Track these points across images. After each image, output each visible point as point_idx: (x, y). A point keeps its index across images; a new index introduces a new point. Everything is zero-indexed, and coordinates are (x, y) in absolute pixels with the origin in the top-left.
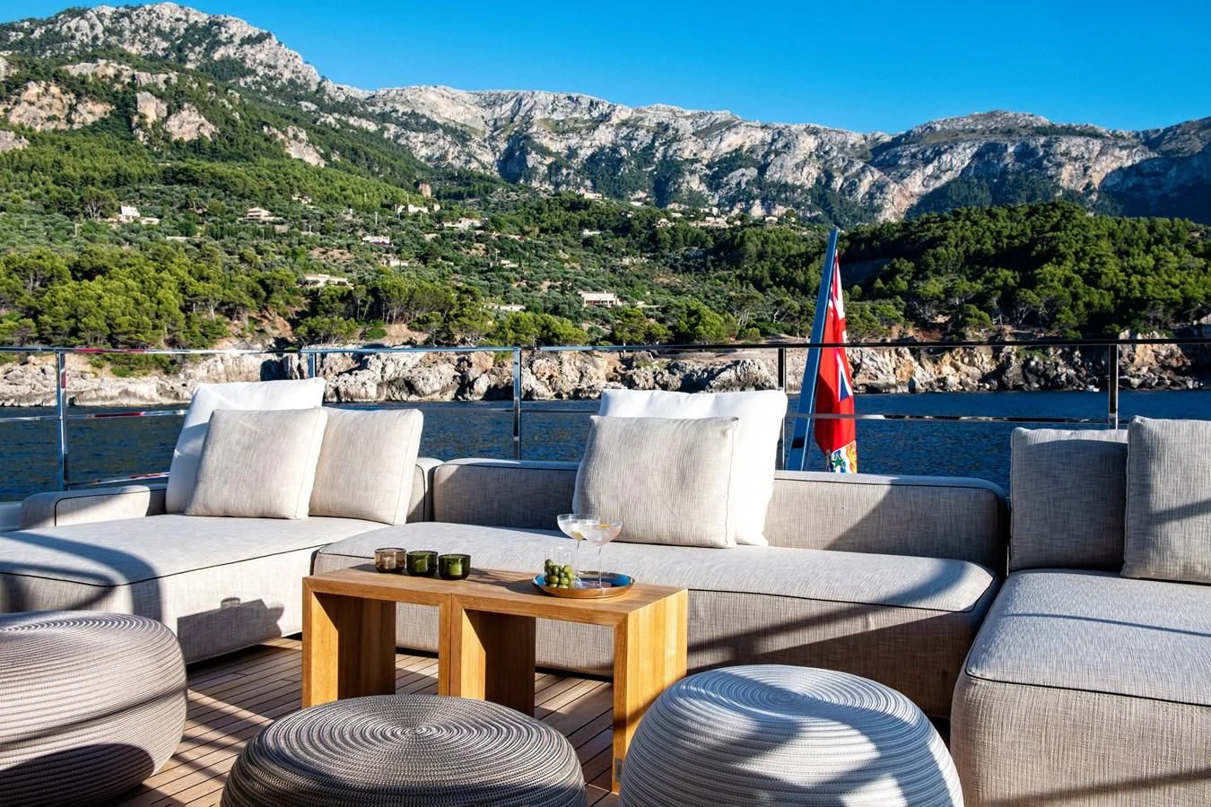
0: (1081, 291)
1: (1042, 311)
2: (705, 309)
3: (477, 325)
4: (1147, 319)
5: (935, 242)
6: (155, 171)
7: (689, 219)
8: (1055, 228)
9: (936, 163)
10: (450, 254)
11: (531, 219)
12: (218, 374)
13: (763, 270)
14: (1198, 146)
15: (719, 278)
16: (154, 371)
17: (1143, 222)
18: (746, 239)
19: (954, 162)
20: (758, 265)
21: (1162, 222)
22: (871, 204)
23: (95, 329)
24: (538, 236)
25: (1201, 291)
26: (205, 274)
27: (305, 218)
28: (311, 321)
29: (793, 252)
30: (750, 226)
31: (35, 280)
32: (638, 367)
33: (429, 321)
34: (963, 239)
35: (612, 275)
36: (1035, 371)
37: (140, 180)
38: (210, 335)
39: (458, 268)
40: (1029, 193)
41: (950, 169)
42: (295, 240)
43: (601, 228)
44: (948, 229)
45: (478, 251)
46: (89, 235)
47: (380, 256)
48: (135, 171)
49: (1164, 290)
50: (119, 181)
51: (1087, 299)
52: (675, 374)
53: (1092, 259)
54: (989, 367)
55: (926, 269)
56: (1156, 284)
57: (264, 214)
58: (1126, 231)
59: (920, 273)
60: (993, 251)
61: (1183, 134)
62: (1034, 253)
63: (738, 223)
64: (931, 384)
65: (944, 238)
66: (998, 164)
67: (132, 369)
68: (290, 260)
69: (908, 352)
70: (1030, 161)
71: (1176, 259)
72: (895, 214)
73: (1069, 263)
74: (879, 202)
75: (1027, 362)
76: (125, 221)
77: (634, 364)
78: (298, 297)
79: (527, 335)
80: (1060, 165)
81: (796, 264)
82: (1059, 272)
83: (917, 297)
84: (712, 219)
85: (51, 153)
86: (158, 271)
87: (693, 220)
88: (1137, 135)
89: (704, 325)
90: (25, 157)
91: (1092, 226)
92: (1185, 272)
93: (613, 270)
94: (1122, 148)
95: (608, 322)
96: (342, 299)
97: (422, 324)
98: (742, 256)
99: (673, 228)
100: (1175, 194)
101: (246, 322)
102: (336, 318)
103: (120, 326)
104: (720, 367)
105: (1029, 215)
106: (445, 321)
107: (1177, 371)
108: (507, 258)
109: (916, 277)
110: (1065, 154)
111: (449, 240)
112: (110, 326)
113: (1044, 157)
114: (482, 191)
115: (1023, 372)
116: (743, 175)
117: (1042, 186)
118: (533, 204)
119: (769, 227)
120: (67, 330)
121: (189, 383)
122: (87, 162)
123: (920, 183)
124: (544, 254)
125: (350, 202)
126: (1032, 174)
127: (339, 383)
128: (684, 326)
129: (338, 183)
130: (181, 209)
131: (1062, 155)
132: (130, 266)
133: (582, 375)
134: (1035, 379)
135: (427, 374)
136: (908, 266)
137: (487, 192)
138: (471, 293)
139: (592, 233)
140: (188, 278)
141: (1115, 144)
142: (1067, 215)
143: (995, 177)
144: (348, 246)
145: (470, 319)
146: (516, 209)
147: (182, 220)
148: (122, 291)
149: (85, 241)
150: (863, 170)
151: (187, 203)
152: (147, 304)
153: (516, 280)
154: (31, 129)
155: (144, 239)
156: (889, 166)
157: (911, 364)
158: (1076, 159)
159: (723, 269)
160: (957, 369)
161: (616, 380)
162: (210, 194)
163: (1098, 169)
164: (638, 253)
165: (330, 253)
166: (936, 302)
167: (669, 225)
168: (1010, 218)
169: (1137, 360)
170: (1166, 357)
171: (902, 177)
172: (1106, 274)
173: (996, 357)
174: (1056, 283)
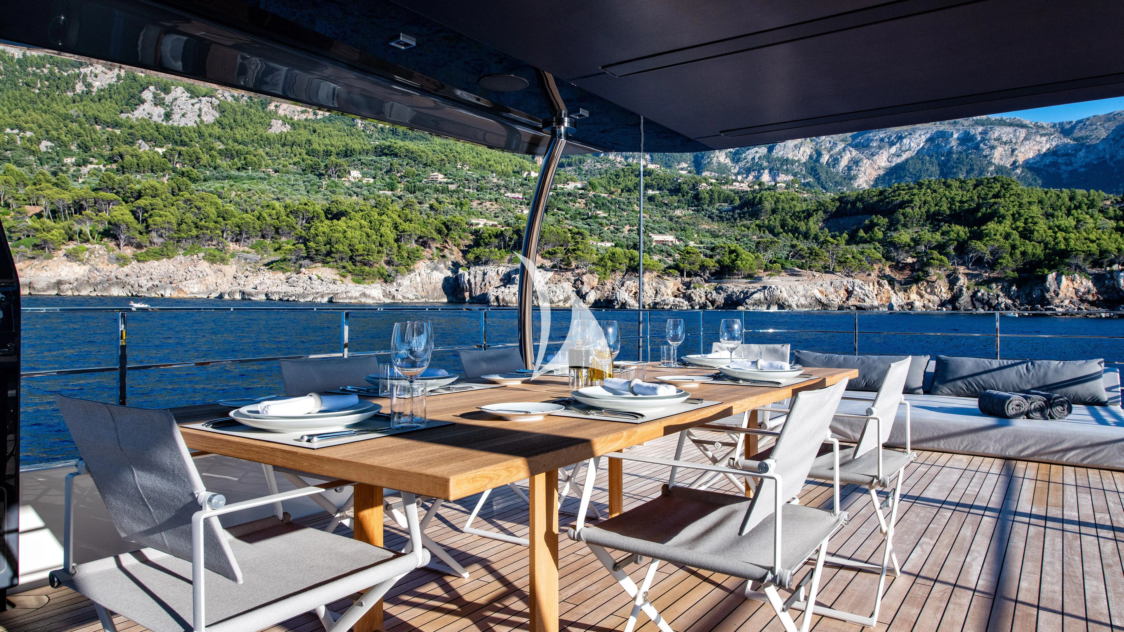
0: (1018, 243)
1: (988, 257)
2: (740, 250)
3: (588, 256)
4: (1069, 265)
5: (903, 205)
6: (370, 147)
7: (721, 184)
8: (996, 196)
9: (898, 145)
10: (562, 206)
11: (612, 182)
12: (417, 284)
13: (775, 221)
14: (1103, 134)
15: (744, 226)
16: (378, 281)
17: (1066, 193)
18: (763, 198)
19: (912, 144)
20: (772, 217)
21: (1080, 193)
22: (849, 174)
23: (343, 252)
24: (620, 195)
25: (1114, 245)
26: (409, 217)
27: (467, 180)
28: (477, 251)
29: (797, 209)
30: (765, 190)
31: (303, 219)
32: (695, 288)
33: (556, 253)
34: (925, 203)
35: (670, 223)
36: (981, 301)
37: (360, 153)
38: (413, 257)
39: (568, 216)
40: (969, 167)
41: (909, 150)
42: (461, 195)
43: (659, 189)
44: (914, 195)
45: (580, 204)
46: (331, 189)
47: (516, 207)
48: (357, 147)
49: (1084, 244)
50: (347, 153)
51: (1022, 249)
52: (720, 294)
53: (1026, 219)
54: (946, 295)
55: (897, 224)
56: (1077, 239)
57: (440, 177)
58: (1052, 199)
59: (893, 226)
60: (948, 212)
61: (1091, 125)
62: (980, 214)
63: (757, 187)
64: (902, 307)
65: (911, 201)
66: (945, 146)
67: (364, 279)
68: (459, 208)
69: (887, 283)
70: (970, 144)
71: (1092, 220)
72: (866, 181)
73: (1008, 222)
74: (855, 172)
75: (975, 293)
76: (353, 180)
77: (692, 286)
78: (466, 234)
79: (620, 264)
80: (993, 148)
81: (800, 217)
82: (1001, 228)
83: (893, 244)
84: (738, 184)
85: (304, 135)
86: (381, 215)
87: (724, 184)
88: (1054, 126)
89: (742, 260)
90: (289, 137)
91: (1025, 195)
92: (1100, 231)
93: (671, 219)
94: (1042, 135)
95: (670, 255)
96: (497, 236)
97: (552, 254)
98: (760, 211)
99: (711, 190)
100: (1083, 170)
101: (435, 250)
102: (493, 249)
103: (357, 250)
104: (753, 290)
105: (975, 186)
106: (566, 253)
107: (1092, 303)
108: (600, 210)
109: (889, 229)
110: (998, 139)
111: (561, 197)
112: (351, 250)
113: (981, 141)
114: (577, 162)
115: (972, 300)
116: (757, 152)
117: (978, 163)
118: (612, 171)
119: (779, 191)
120: (325, 252)
121: (400, 289)
122: (327, 141)
123: (886, 159)
124: (625, 207)
125: (493, 169)
126: (971, 153)
127: (498, 293)
128: (727, 260)
129: (485, 156)
130: (387, 172)
131: (995, 140)
132: (362, 211)
133: (657, 293)
134: (981, 306)
135: (554, 289)
136: (883, 221)
137: (580, 163)
138: (581, 234)
139: (654, 193)
140: (399, 221)
141: (1037, 132)
142: (1005, 186)
143: (943, 156)
144: (496, 200)
145: (583, 252)
146: (600, 174)
147: (388, 180)
148: (358, 228)
149: (329, 193)
150: (844, 149)
151: (391, 169)
152: (374, 237)
153: (607, 225)
154: (291, 119)
155: (365, 192)
156: (863, 147)
157: (888, 292)
158: (1005, 143)
159: (747, 219)
160: (922, 296)
161: (679, 297)
162: (405, 163)
163: (1023, 150)
164: (686, 207)
165: (484, 204)
166: (907, 248)
167: (708, 188)
168: (961, 188)
169: (1061, 295)
170: (1084, 294)
171: (873, 155)
172: (1038, 231)
173: (951, 289)
174: (998, 237)
